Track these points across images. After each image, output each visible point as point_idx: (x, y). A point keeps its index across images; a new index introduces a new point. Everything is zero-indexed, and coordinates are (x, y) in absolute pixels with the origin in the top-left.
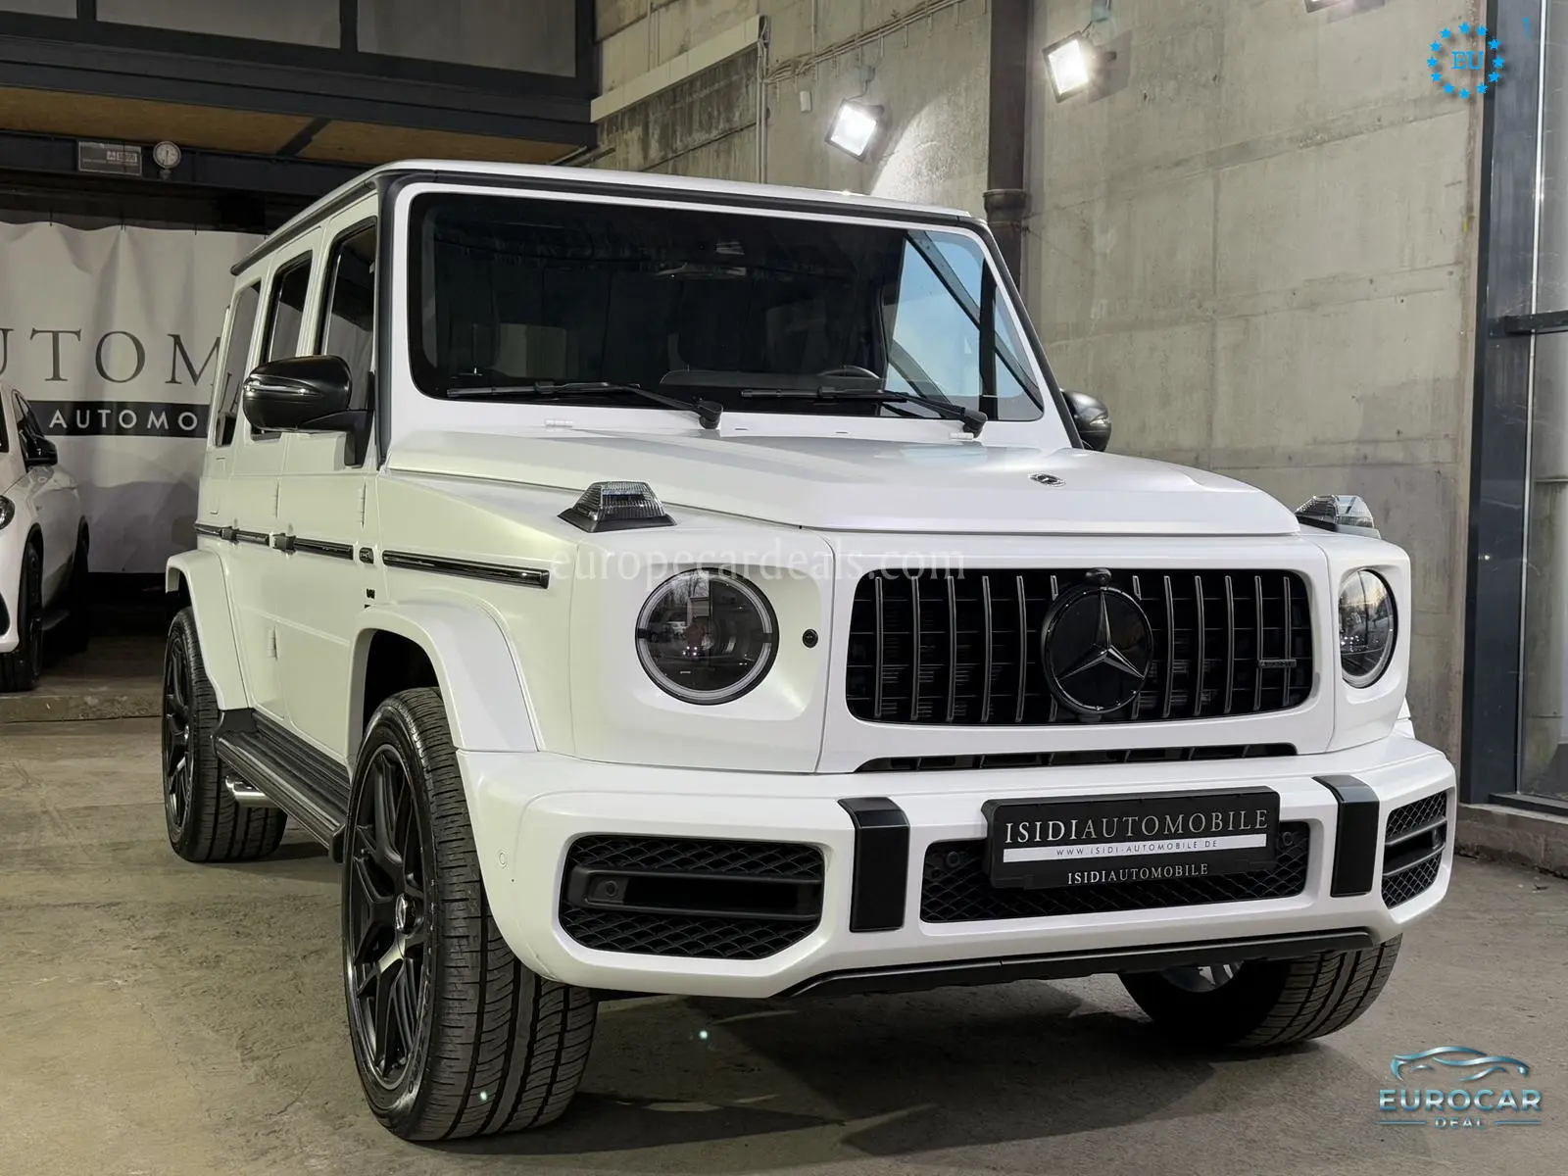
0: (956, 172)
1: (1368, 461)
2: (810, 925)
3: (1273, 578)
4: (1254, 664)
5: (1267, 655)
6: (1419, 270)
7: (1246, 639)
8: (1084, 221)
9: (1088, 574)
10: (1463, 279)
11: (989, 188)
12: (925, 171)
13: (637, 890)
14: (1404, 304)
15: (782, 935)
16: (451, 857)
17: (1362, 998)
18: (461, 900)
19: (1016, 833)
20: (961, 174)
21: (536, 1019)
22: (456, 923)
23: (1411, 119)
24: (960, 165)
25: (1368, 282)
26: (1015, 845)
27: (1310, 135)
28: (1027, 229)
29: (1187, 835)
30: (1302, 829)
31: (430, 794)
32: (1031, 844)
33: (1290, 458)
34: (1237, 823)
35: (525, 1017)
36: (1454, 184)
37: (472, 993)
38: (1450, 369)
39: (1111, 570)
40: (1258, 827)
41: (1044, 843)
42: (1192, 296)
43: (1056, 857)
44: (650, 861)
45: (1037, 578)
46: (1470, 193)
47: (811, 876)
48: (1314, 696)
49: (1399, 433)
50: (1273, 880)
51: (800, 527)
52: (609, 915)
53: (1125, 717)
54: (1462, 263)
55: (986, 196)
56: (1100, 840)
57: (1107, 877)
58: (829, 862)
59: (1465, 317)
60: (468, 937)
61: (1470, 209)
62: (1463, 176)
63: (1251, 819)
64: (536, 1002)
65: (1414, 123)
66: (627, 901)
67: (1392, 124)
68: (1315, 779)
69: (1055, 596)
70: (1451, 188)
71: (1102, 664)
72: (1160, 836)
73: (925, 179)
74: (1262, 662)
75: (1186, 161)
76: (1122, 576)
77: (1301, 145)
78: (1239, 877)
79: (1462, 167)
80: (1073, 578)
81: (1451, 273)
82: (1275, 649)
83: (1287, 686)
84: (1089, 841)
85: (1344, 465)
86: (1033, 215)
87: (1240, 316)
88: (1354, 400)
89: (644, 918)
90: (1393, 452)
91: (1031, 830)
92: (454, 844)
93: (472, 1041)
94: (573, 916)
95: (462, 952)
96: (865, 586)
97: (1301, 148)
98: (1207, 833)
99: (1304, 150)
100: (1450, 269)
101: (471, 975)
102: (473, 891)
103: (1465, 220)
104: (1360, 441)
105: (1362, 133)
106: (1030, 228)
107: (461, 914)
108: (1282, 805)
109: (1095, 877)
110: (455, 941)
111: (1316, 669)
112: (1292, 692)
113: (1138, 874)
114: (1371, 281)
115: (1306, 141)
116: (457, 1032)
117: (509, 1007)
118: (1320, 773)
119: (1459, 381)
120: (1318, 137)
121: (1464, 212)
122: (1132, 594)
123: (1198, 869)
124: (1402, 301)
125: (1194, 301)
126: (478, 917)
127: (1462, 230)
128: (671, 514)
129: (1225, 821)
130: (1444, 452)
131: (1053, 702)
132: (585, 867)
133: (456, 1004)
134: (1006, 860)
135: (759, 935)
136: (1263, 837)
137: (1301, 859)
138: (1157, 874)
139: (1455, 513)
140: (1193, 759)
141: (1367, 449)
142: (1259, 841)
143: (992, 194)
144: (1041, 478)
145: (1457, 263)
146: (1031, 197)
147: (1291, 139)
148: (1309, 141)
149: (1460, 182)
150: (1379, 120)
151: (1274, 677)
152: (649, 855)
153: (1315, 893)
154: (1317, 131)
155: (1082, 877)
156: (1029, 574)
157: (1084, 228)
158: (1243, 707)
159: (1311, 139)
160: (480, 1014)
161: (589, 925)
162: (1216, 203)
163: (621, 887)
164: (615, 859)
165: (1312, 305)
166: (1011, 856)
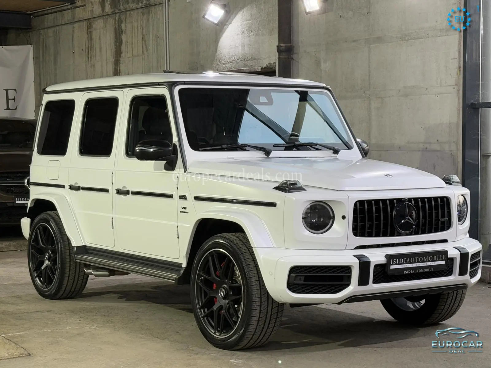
0: (260, 34)
1: (427, 150)
2: (348, 285)
3: (442, 198)
4: (439, 220)
5: (442, 218)
6: (444, 86)
7: (437, 214)
8: (317, 58)
9: (403, 199)
10: (458, 90)
11: (279, 44)
12: (246, 32)
13: (307, 279)
14: (438, 97)
15: (341, 288)
16: (251, 275)
17: (456, 308)
18: (255, 285)
19: (393, 262)
20: (263, 35)
21: (271, 315)
22: (254, 291)
23: (439, 35)
24: (262, 31)
25: (426, 89)
26: (393, 264)
27: (404, 37)
28: (293, 59)
29: (429, 261)
30: (452, 260)
31: (242, 260)
32: (396, 264)
33: (400, 148)
34: (439, 259)
35: (269, 314)
36: (454, 59)
37: (258, 308)
38: (455, 120)
39: (408, 198)
40: (443, 259)
41: (399, 264)
42: (361, 89)
43: (401, 267)
44: (310, 272)
45: (391, 201)
46: (459, 62)
47: (349, 273)
48: (452, 227)
49: (438, 140)
50: (446, 272)
51: (337, 190)
52: (299, 285)
53: (411, 234)
54: (457, 85)
55: (278, 47)
56: (411, 263)
57: (412, 271)
58: (353, 270)
59: (459, 103)
60: (257, 294)
61: (460, 68)
62: (457, 56)
63: (442, 257)
64: (272, 310)
65: (440, 37)
66: (304, 281)
67: (433, 37)
68: (454, 247)
69: (396, 205)
70: (453, 60)
71: (407, 221)
72: (423, 262)
73: (247, 35)
74: (441, 219)
75: (357, 40)
76: (410, 200)
77: (400, 40)
78: (438, 272)
79: (457, 54)
80: (400, 200)
81: (454, 88)
82: (443, 216)
83: (446, 225)
84: (408, 263)
85: (419, 151)
86: (295, 53)
87: (379, 98)
88: (422, 128)
89: (308, 285)
90: (436, 147)
91: (396, 261)
92: (251, 272)
93: (258, 320)
94: (290, 286)
95: (256, 298)
96: (356, 204)
97: (400, 41)
98: (433, 261)
99: (402, 42)
100: (454, 87)
101: (258, 303)
102: (257, 282)
103: (458, 71)
104: (425, 143)
105: (422, 38)
106: (294, 59)
107: (256, 288)
108: (449, 254)
109: (410, 272)
110: (254, 295)
111: (452, 221)
112: (447, 226)
113: (418, 271)
114: (427, 89)
115: (402, 39)
116: (254, 318)
117: (266, 311)
118: (455, 246)
119: (458, 124)
120: (407, 38)
121: (458, 68)
122: (412, 203)
123: (431, 269)
124: (438, 96)
125: (362, 91)
126: (259, 289)
127: (457, 74)
128: (305, 188)
129: (437, 258)
130: (453, 148)
131: (396, 231)
132: (293, 274)
133: (254, 310)
134: (391, 268)
135: (336, 288)
136: (445, 261)
137: (452, 267)
138: (422, 271)
139: (457, 167)
140: (426, 244)
141: (427, 146)
142: (443, 262)
143: (280, 46)
144: (387, 175)
145: (456, 85)
146: (294, 47)
147: (397, 37)
148: (403, 39)
149: (456, 58)
150: (428, 34)
151: (443, 223)
152: (309, 270)
153: (455, 275)
154: (406, 36)
155: (407, 272)
156: (390, 200)
157: (317, 61)
158: (436, 231)
159: (404, 38)
160: (260, 313)
161: (294, 288)
162: (369, 57)
163: (303, 278)
164: (301, 272)
165: (406, 95)
166: (392, 267)
